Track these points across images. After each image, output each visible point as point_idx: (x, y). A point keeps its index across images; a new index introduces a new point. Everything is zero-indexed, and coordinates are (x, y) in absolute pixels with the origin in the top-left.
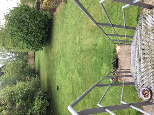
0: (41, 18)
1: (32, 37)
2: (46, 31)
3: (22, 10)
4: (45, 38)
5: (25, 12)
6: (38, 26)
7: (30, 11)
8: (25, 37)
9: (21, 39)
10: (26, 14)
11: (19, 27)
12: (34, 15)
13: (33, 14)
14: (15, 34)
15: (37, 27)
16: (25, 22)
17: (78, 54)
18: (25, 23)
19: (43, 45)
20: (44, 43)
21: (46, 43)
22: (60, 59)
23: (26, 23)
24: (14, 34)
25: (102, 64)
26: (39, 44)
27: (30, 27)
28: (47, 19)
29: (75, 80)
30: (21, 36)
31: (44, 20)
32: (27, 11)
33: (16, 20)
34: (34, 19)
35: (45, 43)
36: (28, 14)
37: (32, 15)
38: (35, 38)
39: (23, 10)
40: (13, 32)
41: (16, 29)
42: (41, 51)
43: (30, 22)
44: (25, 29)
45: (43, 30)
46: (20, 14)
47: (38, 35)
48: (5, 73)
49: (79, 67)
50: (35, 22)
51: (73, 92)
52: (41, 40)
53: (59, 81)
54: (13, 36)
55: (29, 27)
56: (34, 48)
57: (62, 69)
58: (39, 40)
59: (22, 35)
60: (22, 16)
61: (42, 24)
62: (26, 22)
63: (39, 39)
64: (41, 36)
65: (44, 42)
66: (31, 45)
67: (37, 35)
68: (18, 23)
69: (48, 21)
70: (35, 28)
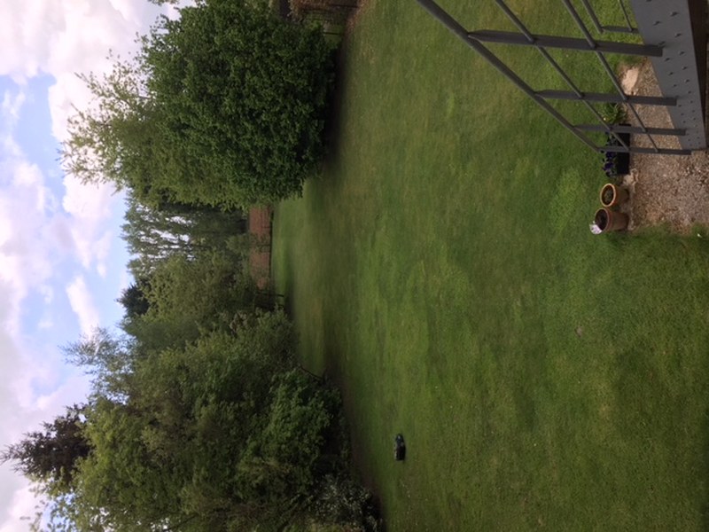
0: (294, 49)
1: (257, 132)
2: (315, 106)
3: (216, 17)
4: (311, 137)
5: (227, 27)
6: (281, 85)
7: (247, 18)
8: (229, 135)
9: (213, 143)
10: (232, 33)
11: (205, 92)
12: (263, 34)
13: (260, 31)
14: (188, 126)
15: (277, 88)
16: (229, 71)
17: (453, 171)
18: (229, 75)
19: (301, 169)
20: (307, 159)
21: (315, 161)
22: (378, 218)
23: (232, 75)
24: (184, 124)
25: (558, 178)
26: (287, 165)
27: (247, 90)
28: (318, 52)
29: (439, 294)
30: (211, 132)
31: (309, 55)
32: (236, 21)
33: (191, 64)
34: (265, 55)
35: (311, 159)
36: (239, 31)
37: (255, 34)
38: (270, 137)
39: (220, 16)
40: (181, 115)
41: (193, 100)
42: (296, 196)
43: (249, 69)
44: (227, 101)
45: (304, 102)
46: (207, 36)
47: (283, 124)
48: (154, 303)
49: (458, 227)
50: (267, 69)
51: (430, 350)
52: (295, 149)
53: (374, 320)
54: (182, 135)
55: (244, 88)
56: (267, 186)
57: (386, 260)
58: (286, 146)
59: (215, 128)
60: (216, 45)
61: (299, 76)
62: (232, 68)
63: (285, 142)
64: (294, 126)
65: (308, 154)
66: (254, 169)
67: (276, 124)
68: (200, 73)
69: (324, 59)
70: (268, 93)
